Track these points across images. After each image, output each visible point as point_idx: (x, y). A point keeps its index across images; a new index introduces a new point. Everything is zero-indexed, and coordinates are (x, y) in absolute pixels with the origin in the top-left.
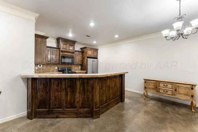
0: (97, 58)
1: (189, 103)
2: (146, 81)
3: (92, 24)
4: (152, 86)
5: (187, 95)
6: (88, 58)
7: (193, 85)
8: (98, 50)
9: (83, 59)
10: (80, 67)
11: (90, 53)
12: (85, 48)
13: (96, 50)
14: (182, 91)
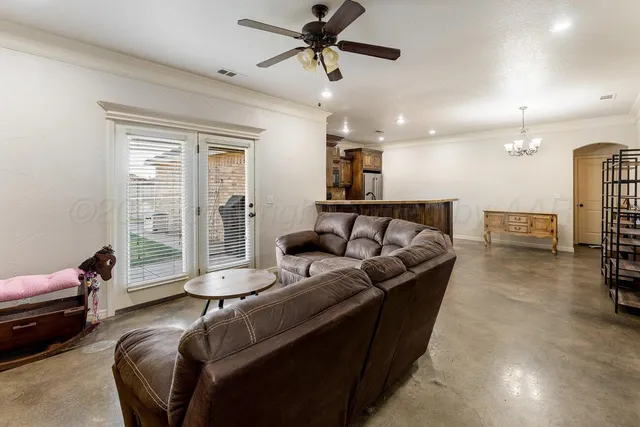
0: (379, 172)
1: (550, 247)
2: (488, 214)
3: (401, 121)
4: (497, 222)
5: (546, 230)
6: (365, 171)
7: (552, 215)
8: (381, 153)
9: (353, 174)
10: (344, 193)
11: (368, 161)
12: (360, 150)
13: (379, 153)
14: (539, 225)
